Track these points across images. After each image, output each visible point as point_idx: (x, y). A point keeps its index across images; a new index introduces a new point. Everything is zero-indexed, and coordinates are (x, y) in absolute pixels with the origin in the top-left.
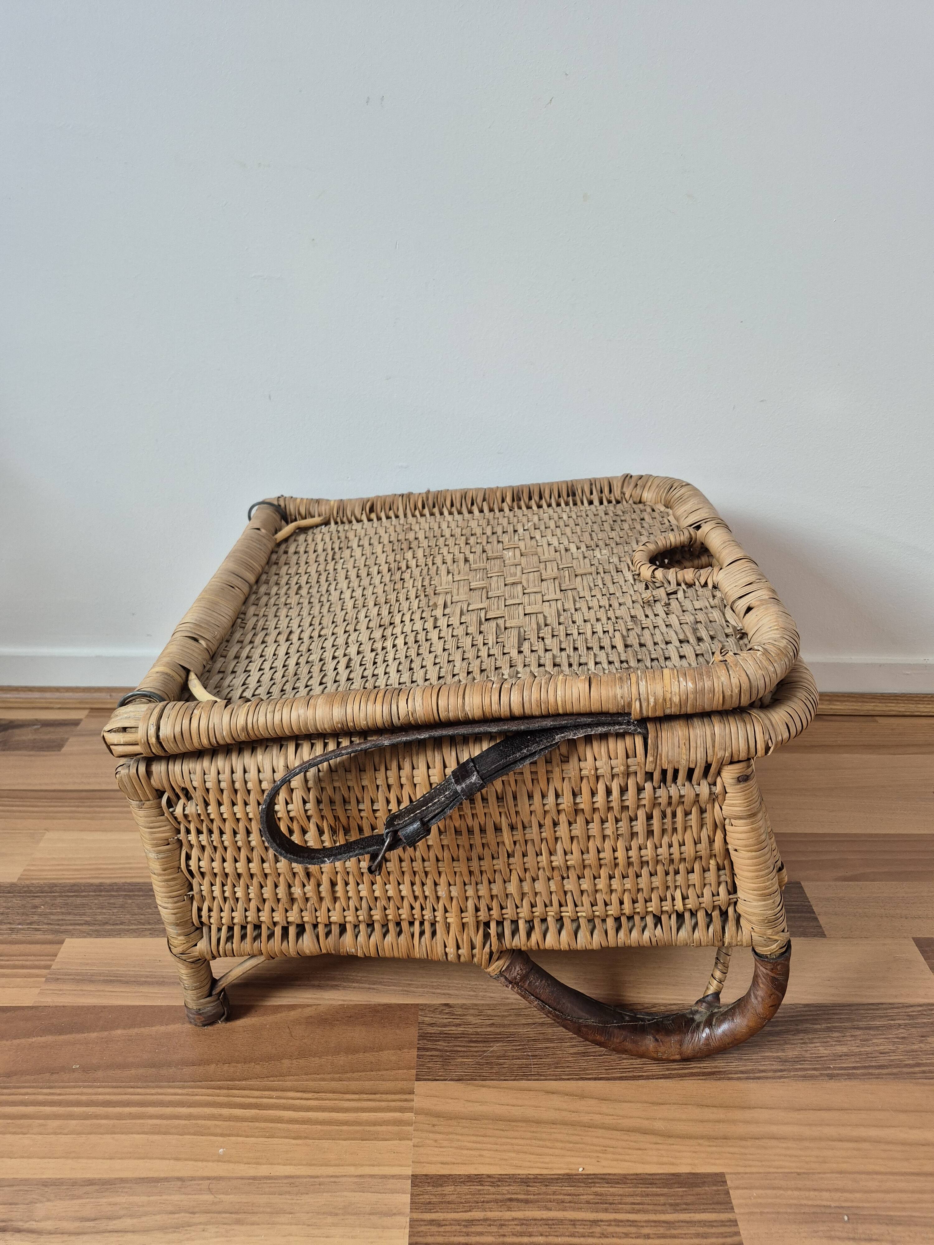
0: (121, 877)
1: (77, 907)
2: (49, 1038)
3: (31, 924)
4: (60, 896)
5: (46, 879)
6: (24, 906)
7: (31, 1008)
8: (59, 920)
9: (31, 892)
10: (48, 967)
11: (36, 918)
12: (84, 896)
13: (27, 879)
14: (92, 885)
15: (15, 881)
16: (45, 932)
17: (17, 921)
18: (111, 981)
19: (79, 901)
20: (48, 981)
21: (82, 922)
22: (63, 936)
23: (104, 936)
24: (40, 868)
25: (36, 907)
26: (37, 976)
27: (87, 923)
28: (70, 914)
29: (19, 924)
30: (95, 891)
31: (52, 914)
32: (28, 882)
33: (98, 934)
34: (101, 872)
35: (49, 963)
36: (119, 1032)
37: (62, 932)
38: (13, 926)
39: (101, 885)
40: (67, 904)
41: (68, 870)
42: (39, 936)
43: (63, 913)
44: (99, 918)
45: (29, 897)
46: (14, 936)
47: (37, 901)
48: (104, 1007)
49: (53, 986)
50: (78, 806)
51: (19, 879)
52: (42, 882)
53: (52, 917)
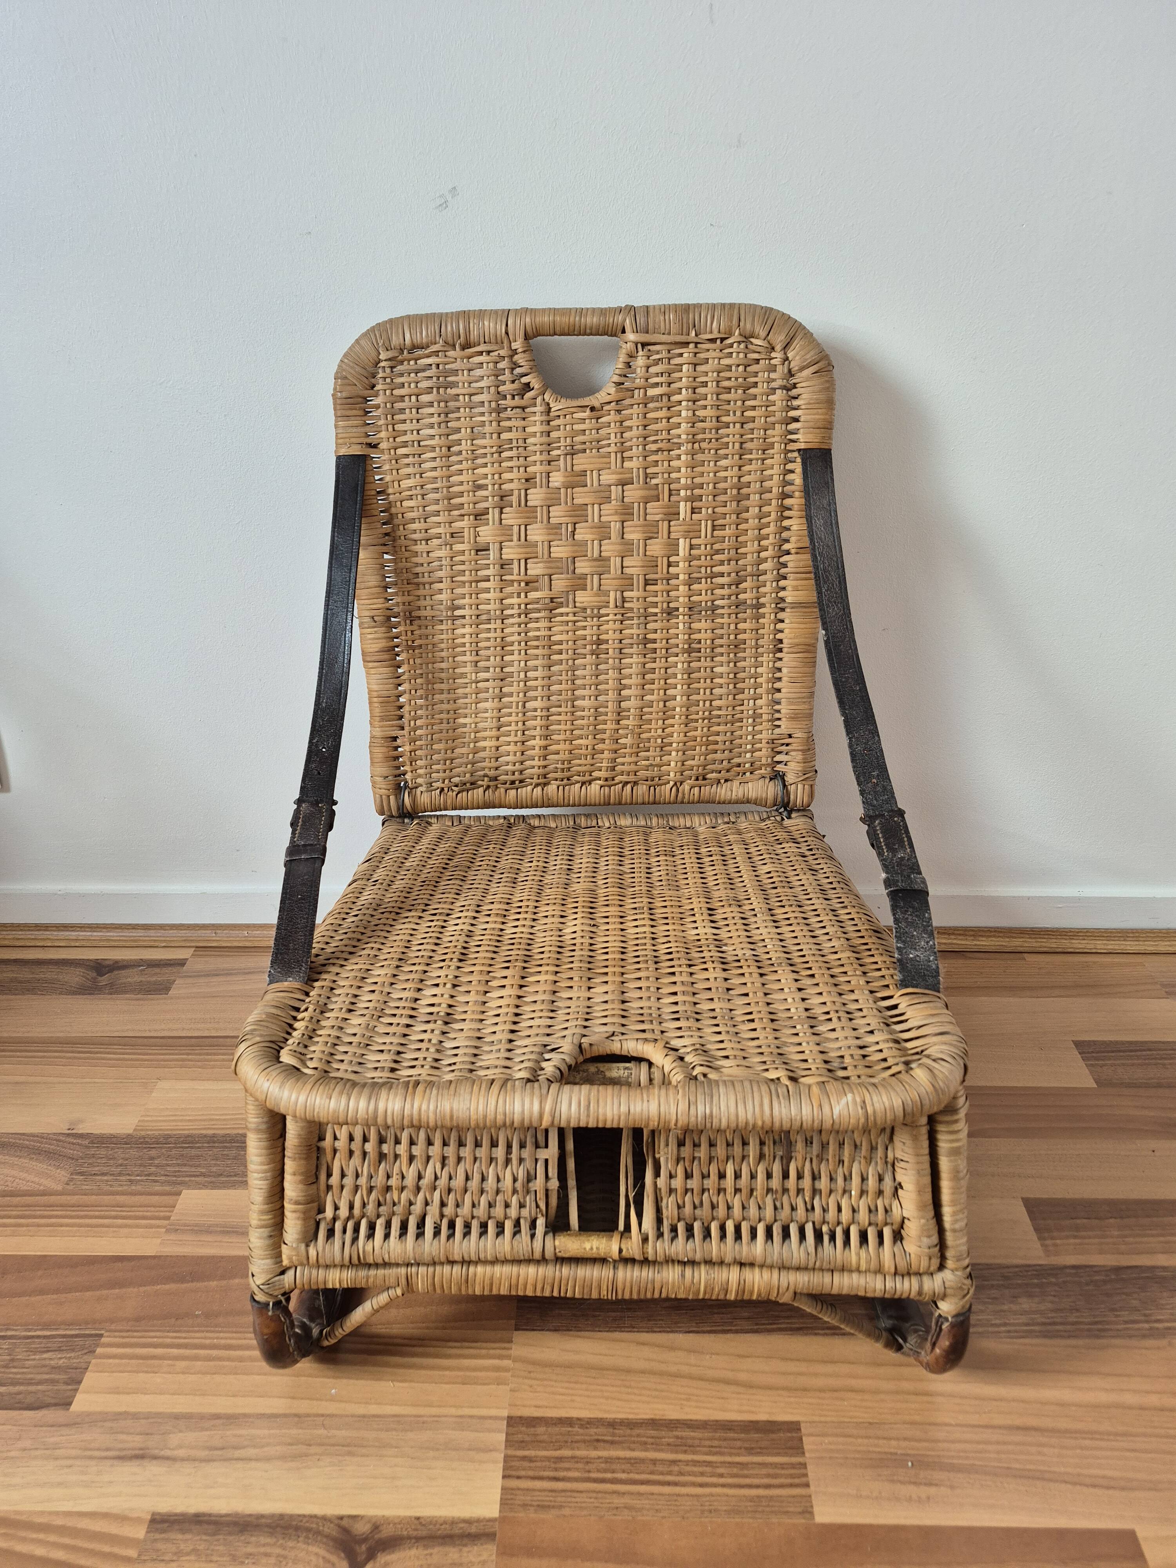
0: (234, 1128)
1: (192, 1158)
2: (172, 1286)
3: (149, 1175)
4: (174, 1148)
5: (161, 1130)
6: (141, 1158)
7: (154, 1257)
8: (175, 1171)
9: (147, 1143)
10: (168, 1218)
11: (153, 1169)
12: (199, 1148)
13: (142, 1130)
14: (205, 1136)
15: (131, 1132)
16: (163, 1183)
17: (136, 1173)
18: (228, 1232)
19: (194, 1152)
20: (168, 1231)
21: (198, 1173)
22: (180, 1188)
23: (220, 1188)
24: (155, 1118)
25: (152, 1158)
26: (158, 1227)
27: (203, 1175)
28: (185, 1165)
29: (138, 1175)
30: (208, 1143)
31: (168, 1165)
32: (143, 1133)
33: (214, 1186)
34: (213, 1123)
35: (168, 1214)
36: (237, 1281)
37: (179, 1184)
38: (133, 1178)
39: (214, 1136)
40: (182, 1155)
41: (181, 1121)
42: (157, 1188)
43: (178, 1165)
44: (214, 1169)
45: (145, 1148)
46: (133, 1188)
47: (153, 1153)
48: (222, 1257)
49: (173, 1237)
50: (188, 1054)
51: (135, 1130)
52: (157, 1133)
53: (169, 1169)
